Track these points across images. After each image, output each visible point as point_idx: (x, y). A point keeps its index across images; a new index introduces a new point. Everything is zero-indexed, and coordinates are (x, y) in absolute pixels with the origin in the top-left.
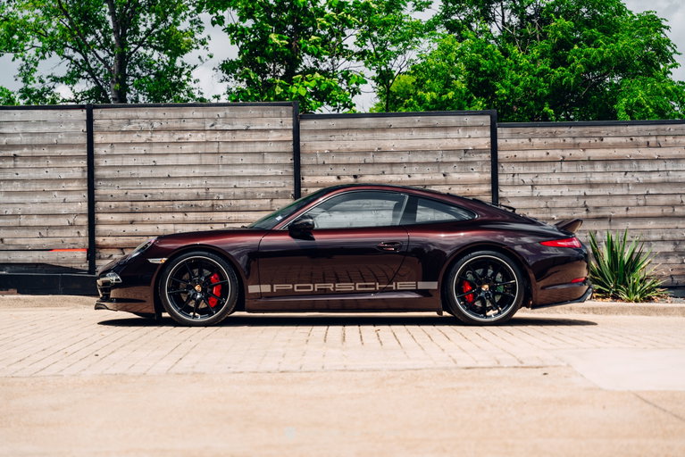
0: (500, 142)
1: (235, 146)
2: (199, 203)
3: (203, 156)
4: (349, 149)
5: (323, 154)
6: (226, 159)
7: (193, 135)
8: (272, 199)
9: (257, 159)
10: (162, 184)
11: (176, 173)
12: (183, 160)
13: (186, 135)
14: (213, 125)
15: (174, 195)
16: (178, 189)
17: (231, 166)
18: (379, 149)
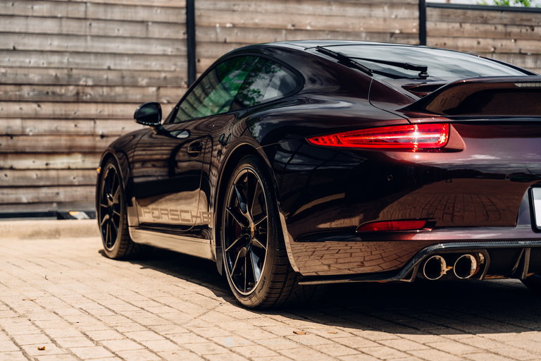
0: (430, 25)
1: (109, 9)
2: (57, 90)
3: (64, 22)
4: (256, 24)
5: (223, 27)
6: (96, 28)
8: (159, 88)
9: (138, 30)
10: (5, 59)
11: (24, 45)
12: (35, 26)
15: (22, 77)
16: (28, 68)
17: (103, 39)
18: (293, 26)
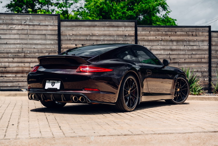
0: (138, 33)
1: (34, 31)
2: (19, 54)
3: (21, 35)
4: (80, 34)
5: (70, 35)
6: (30, 37)
7: (17, 26)
8: (49, 53)
9: (43, 37)
10: (4, 46)
11: (9, 42)
12: (12, 37)
13: (14, 26)
14: (25, 23)
15: (9, 51)
16: (10, 48)
17: (32, 40)
18: (92, 34)
